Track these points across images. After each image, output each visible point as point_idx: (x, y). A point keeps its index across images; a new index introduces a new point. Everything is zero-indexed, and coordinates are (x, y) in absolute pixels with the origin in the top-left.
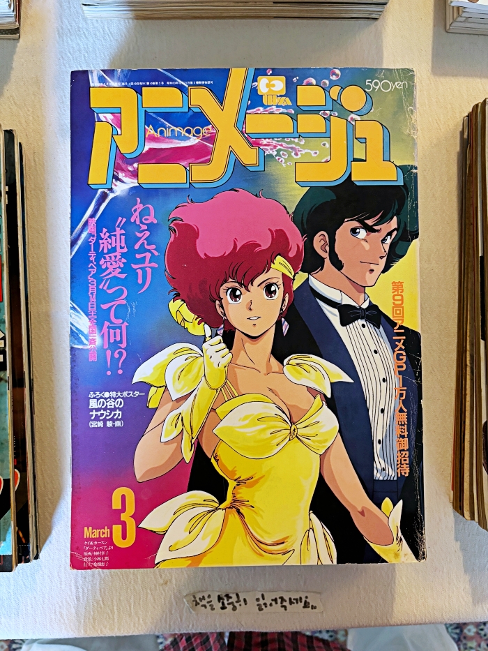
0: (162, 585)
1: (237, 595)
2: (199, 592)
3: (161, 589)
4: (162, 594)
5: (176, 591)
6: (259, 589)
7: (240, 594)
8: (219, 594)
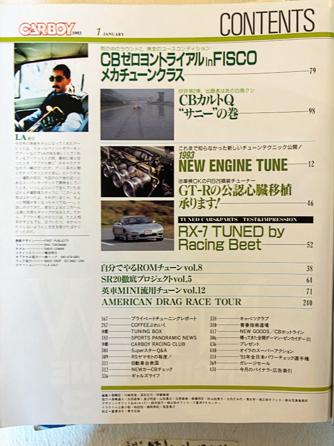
0: (100, 431)
1: (166, 442)
2: (132, 439)
3: (99, 434)
4: (100, 439)
5: (112, 437)
6: (184, 438)
7: (167, 441)
8: (150, 441)
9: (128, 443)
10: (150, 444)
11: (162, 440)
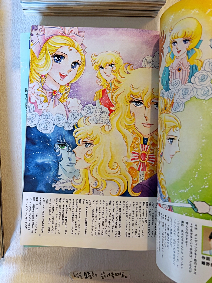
2: (76, 271)
3: (59, 270)
5: (65, 271)
6: (102, 270)
7: (94, 272)
8: (85, 272)
9: (73, 273)
10: (85, 274)
11: (91, 272)
